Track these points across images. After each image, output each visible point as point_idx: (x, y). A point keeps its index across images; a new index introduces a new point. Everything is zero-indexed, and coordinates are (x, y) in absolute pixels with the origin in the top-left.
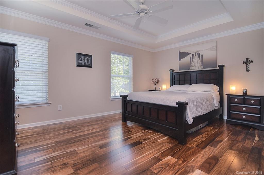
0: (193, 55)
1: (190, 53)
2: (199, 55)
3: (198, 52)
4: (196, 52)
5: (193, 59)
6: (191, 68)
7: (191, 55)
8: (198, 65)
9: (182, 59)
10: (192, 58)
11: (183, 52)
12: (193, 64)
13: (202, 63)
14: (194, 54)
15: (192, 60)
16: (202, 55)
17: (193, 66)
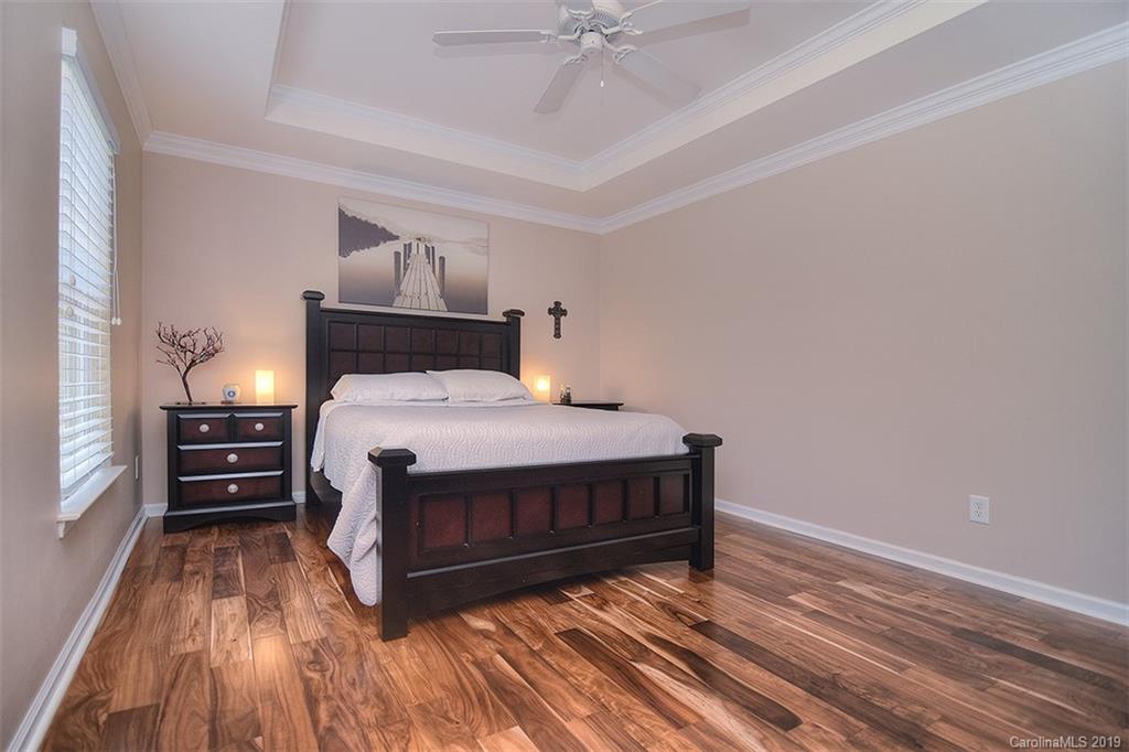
0: (408, 247)
1: (395, 234)
2: (430, 252)
3: (429, 241)
4: (419, 239)
5: (406, 267)
6: (398, 302)
7: (398, 246)
8: (426, 294)
9: (357, 249)
10: (405, 261)
11: (360, 220)
12: (409, 285)
13: (442, 290)
14: (410, 244)
15: (405, 269)
16: (442, 259)
17: (409, 293)
